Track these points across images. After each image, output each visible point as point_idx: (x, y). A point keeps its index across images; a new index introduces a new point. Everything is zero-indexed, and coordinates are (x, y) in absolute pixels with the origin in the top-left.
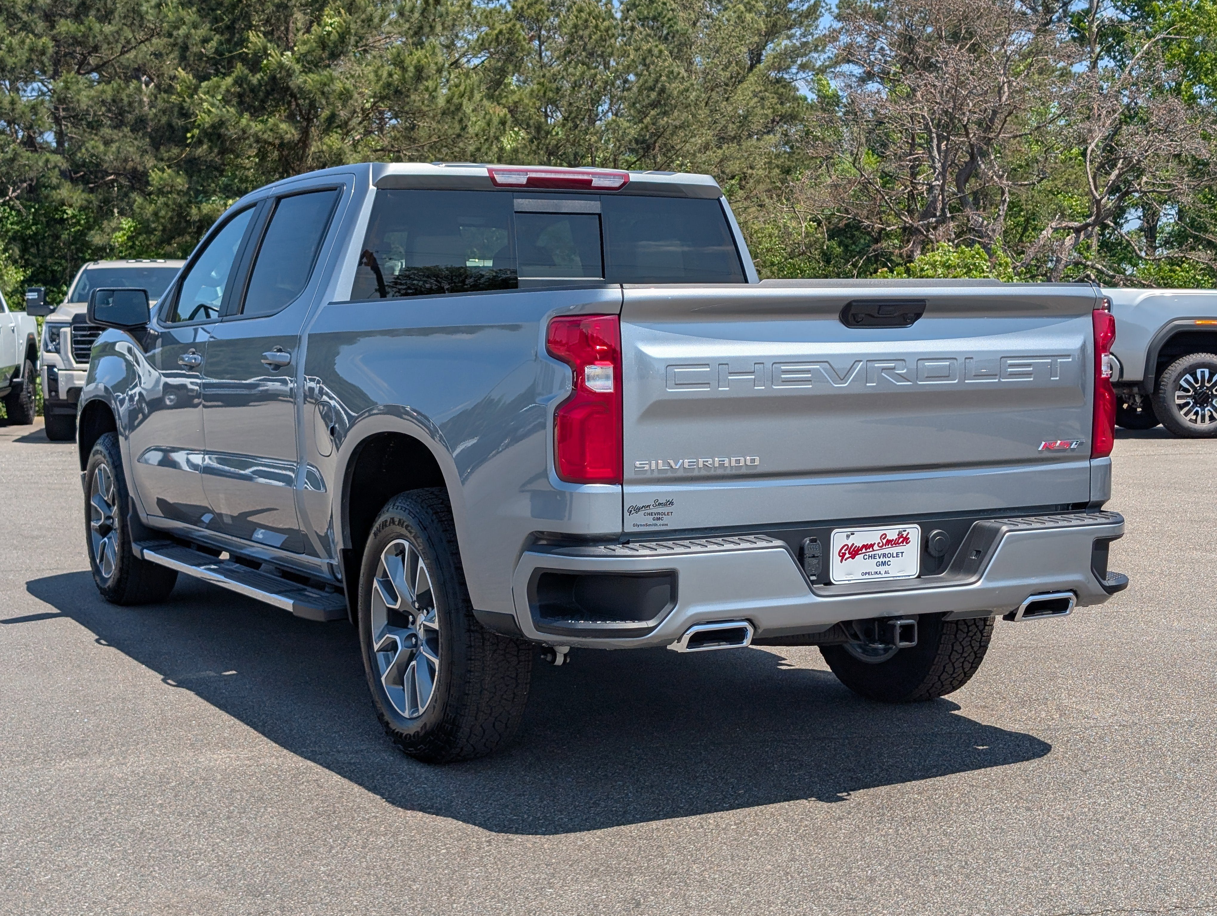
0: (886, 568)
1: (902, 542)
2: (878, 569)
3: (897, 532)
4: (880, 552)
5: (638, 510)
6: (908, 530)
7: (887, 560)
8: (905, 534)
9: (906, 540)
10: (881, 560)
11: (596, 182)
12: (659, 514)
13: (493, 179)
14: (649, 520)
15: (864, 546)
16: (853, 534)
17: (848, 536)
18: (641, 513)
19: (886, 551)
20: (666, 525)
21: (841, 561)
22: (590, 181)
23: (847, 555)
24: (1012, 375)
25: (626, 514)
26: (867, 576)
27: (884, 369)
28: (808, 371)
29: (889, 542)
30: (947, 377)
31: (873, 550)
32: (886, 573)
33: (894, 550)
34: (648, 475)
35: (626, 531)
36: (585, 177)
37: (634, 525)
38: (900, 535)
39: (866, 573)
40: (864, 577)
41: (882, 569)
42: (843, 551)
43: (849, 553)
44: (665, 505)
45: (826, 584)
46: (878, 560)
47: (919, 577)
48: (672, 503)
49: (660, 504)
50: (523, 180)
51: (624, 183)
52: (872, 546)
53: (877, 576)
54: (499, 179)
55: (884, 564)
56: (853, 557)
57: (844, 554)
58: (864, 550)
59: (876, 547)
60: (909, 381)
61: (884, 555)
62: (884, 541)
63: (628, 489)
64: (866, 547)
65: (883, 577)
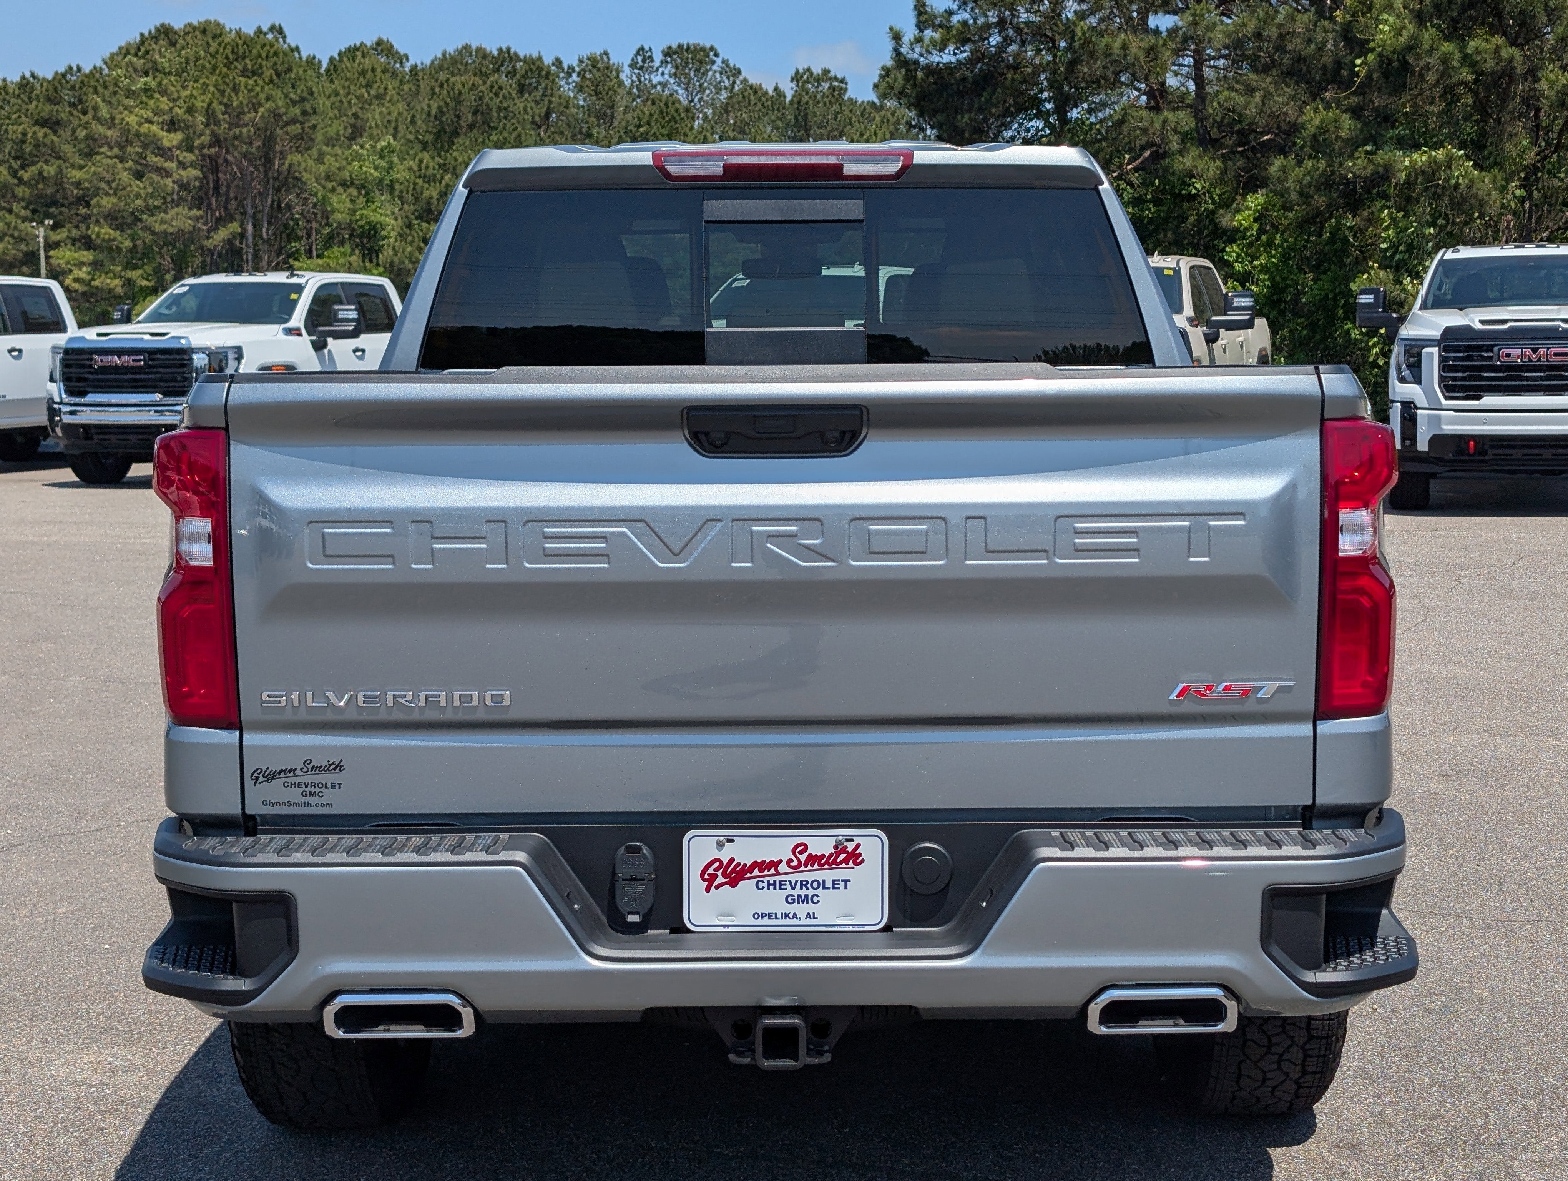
0: (809, 907)
1: (846, 861)
2: (791, 909)
3: (832, 841)
4: (793, 878)
5: (271, 776)
6: (857, 840)
7: (811, 892)
8: (850, 847)
9: (855, 858)
10: (797, 891)
11: (850, 168)
12: (313, 785)
13: (662, 170)
14: (295, 795)
15: (755, 864)
16: (731, 841)
17: (720, 845)
18: (277, 783)
19: (809, 876)
20: (330, 805)
21: (708, 890)
22: (840, 167)
23: (720, 879)
24: (1081, 551)
25: (248, 782)
26: (766, 921)
27: (772, 536)
28: (603, 537)
29: (812, 859)
30: (921, 554)
31: (778, 874)
32: (808, 916)
33: (828, 875)
34: (288, 716)
35: (248, 811)
36: (832, 160)
37: (265, 803)
38: (840, 848)
39: (763, 915)
40: (760, 921)
41: (801, 909)
42: (711, 871)
43: (724, 875)
44: (326, 769)
45: (674, 931)
46: (790, 891)
47: (887, 929)
48: (339, 767)
49: (314, 768)
50: (717, 169)
51: (904, 168)
52: (775, 864)
53: (787, 921)
54: (673, 168)
55: (803, 899)
56: (733, 883)
57: (714, 877)
58: (756, 872)
59: (783, 867)
60: (830, 560)
61: (804, 884)
62: (803, 858)
63: (250, 739)
64: (762, 866)
65: (802, 923)
